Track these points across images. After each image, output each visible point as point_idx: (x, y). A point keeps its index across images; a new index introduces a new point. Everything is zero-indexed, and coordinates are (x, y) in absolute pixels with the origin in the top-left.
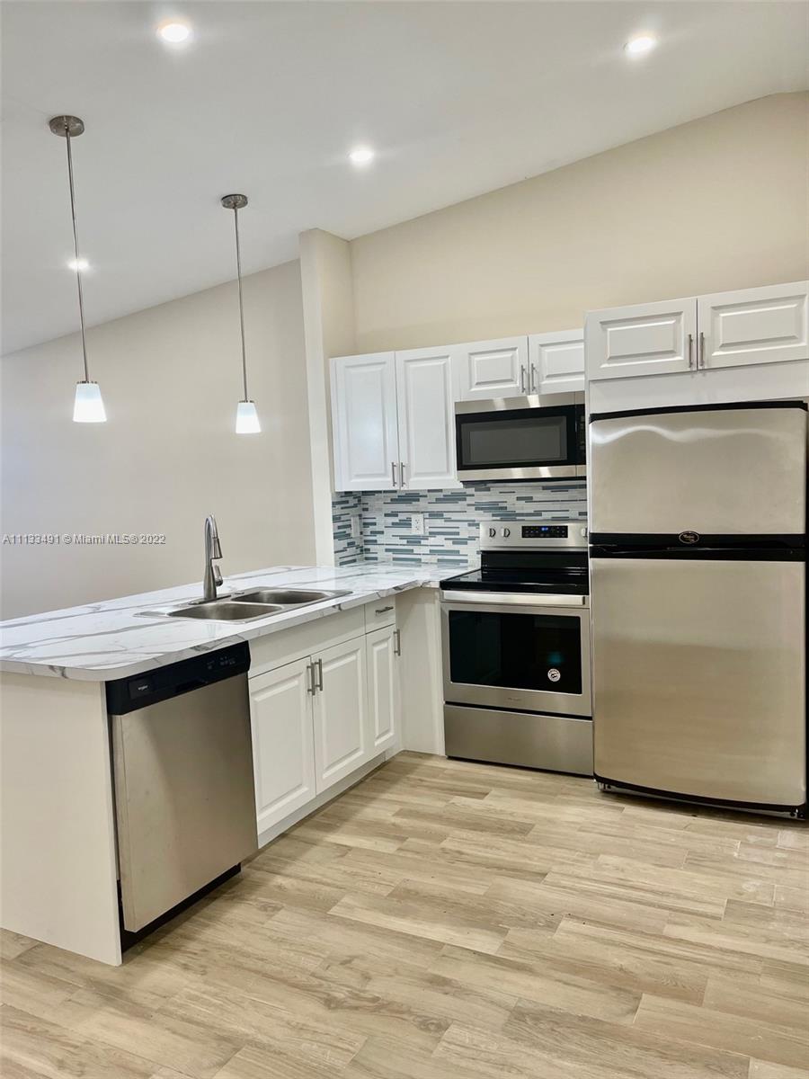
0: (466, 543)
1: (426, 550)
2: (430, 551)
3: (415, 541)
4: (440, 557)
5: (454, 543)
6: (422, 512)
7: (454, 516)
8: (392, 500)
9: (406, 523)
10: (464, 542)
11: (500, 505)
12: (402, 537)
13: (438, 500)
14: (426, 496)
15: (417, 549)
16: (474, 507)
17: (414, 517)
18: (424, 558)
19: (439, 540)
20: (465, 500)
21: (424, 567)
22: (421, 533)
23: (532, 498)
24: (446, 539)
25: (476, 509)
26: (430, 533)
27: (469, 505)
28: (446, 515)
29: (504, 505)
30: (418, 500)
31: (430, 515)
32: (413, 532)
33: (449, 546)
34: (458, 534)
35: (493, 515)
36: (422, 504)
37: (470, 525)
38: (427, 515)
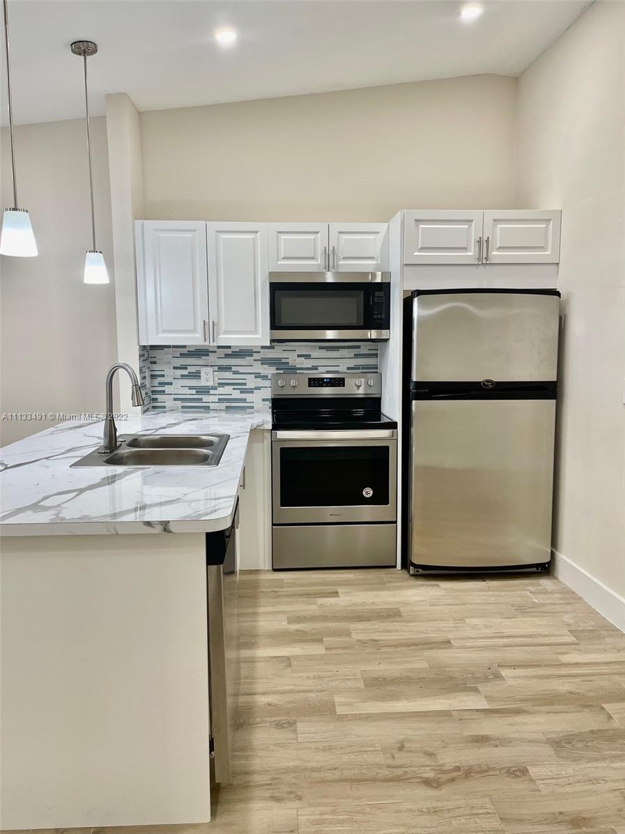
0: (253, 392)
1: (216, 399)
2: (219, 399)
3: (205, 390)
4: (228, 404)
5: (241, 392)
6: (211, 366)
7: (241, 370)
8: (181, 354)
9: (196, 375)
10: (250, 391)
11: (283, 360)
12: (191, 388)
13: (227, 356)
14: (215, 352)
15: (205, 398)
16: (260, 362)
17: (203, 370)
18: (212, 406)
19: (228, 389)
20: (252, 356)
21: (212, 414)
22: (210, 384)
23: (310, 355)
24: (234, 389)
25: (262, 364)
26: (219, 384)
27: (255, 360)
28: (234, 369)
29: (287, 360)
30: (208, 355)
31: (219, 368)
32: (203, 382)
33: (237, 394)
34: (245, 384)
35: (277, 369)
36: (212, 359)
37: (255, 377)
38: (216, 368)
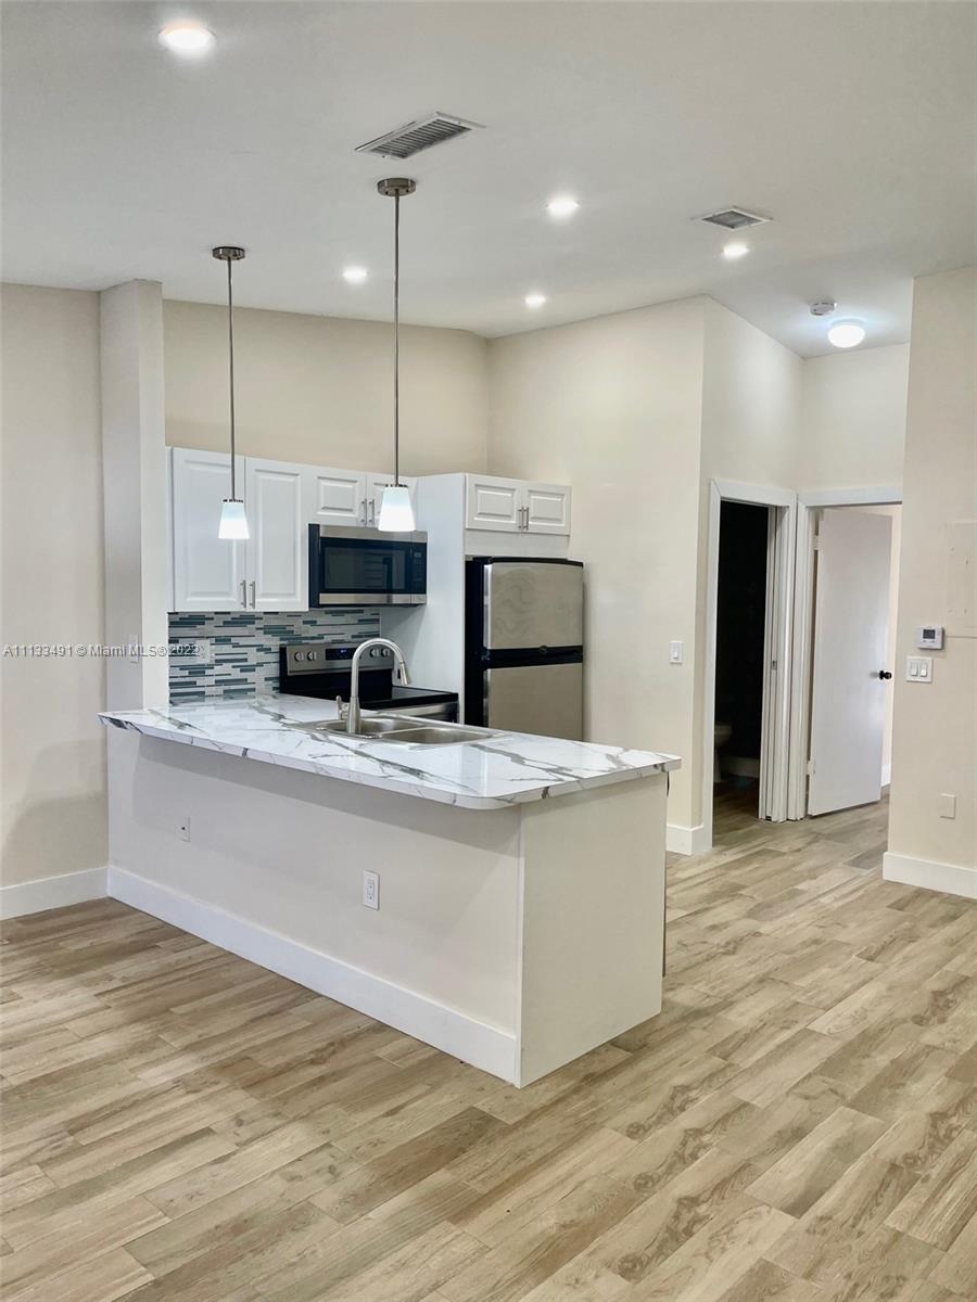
0: (254, 670)
1: (212, 681)
2: (216, 681)
3: (199, 671)
4: (227, 688)
5: (241, 671)
6: (208, 638)
7: (242, 641)
10: (251, 669)
11: (288, 629)
12: (182, 668)
13: (226, 624)
14: (212, 619)
15: (200, 681)
16: (262, 631)
18: (208, 691)
19: (227, 667)
20: (254, 623)
21: (208, 701)
22: (206, 661)
23: (315, 622)
24: (233, 667)
25: (265, 633)
26: (216, 661)
27: (258, 629)
28: (233, 640)
29: (292, 628)
30: (203, 624)
31: (216, 641)
32: (199, 661)
33: (237, 674)
34: (246, 660)
35: (281, 640)
36: (208, 628)
37: (258, 650)
38: (213, 641)
